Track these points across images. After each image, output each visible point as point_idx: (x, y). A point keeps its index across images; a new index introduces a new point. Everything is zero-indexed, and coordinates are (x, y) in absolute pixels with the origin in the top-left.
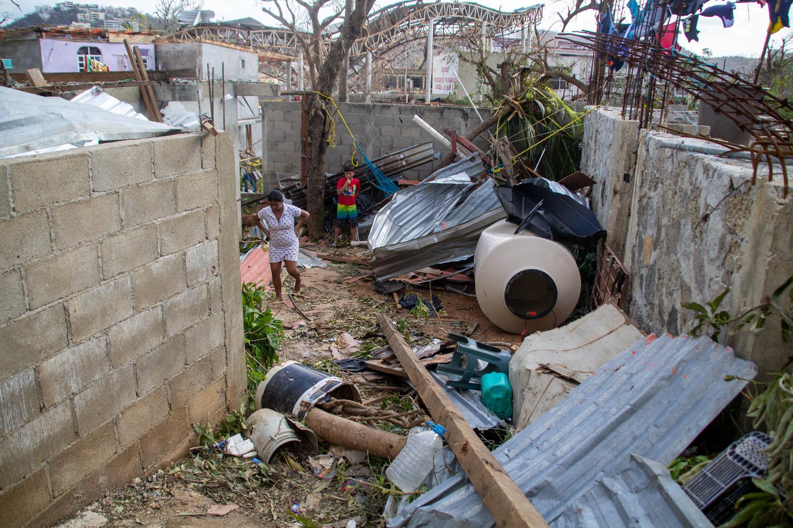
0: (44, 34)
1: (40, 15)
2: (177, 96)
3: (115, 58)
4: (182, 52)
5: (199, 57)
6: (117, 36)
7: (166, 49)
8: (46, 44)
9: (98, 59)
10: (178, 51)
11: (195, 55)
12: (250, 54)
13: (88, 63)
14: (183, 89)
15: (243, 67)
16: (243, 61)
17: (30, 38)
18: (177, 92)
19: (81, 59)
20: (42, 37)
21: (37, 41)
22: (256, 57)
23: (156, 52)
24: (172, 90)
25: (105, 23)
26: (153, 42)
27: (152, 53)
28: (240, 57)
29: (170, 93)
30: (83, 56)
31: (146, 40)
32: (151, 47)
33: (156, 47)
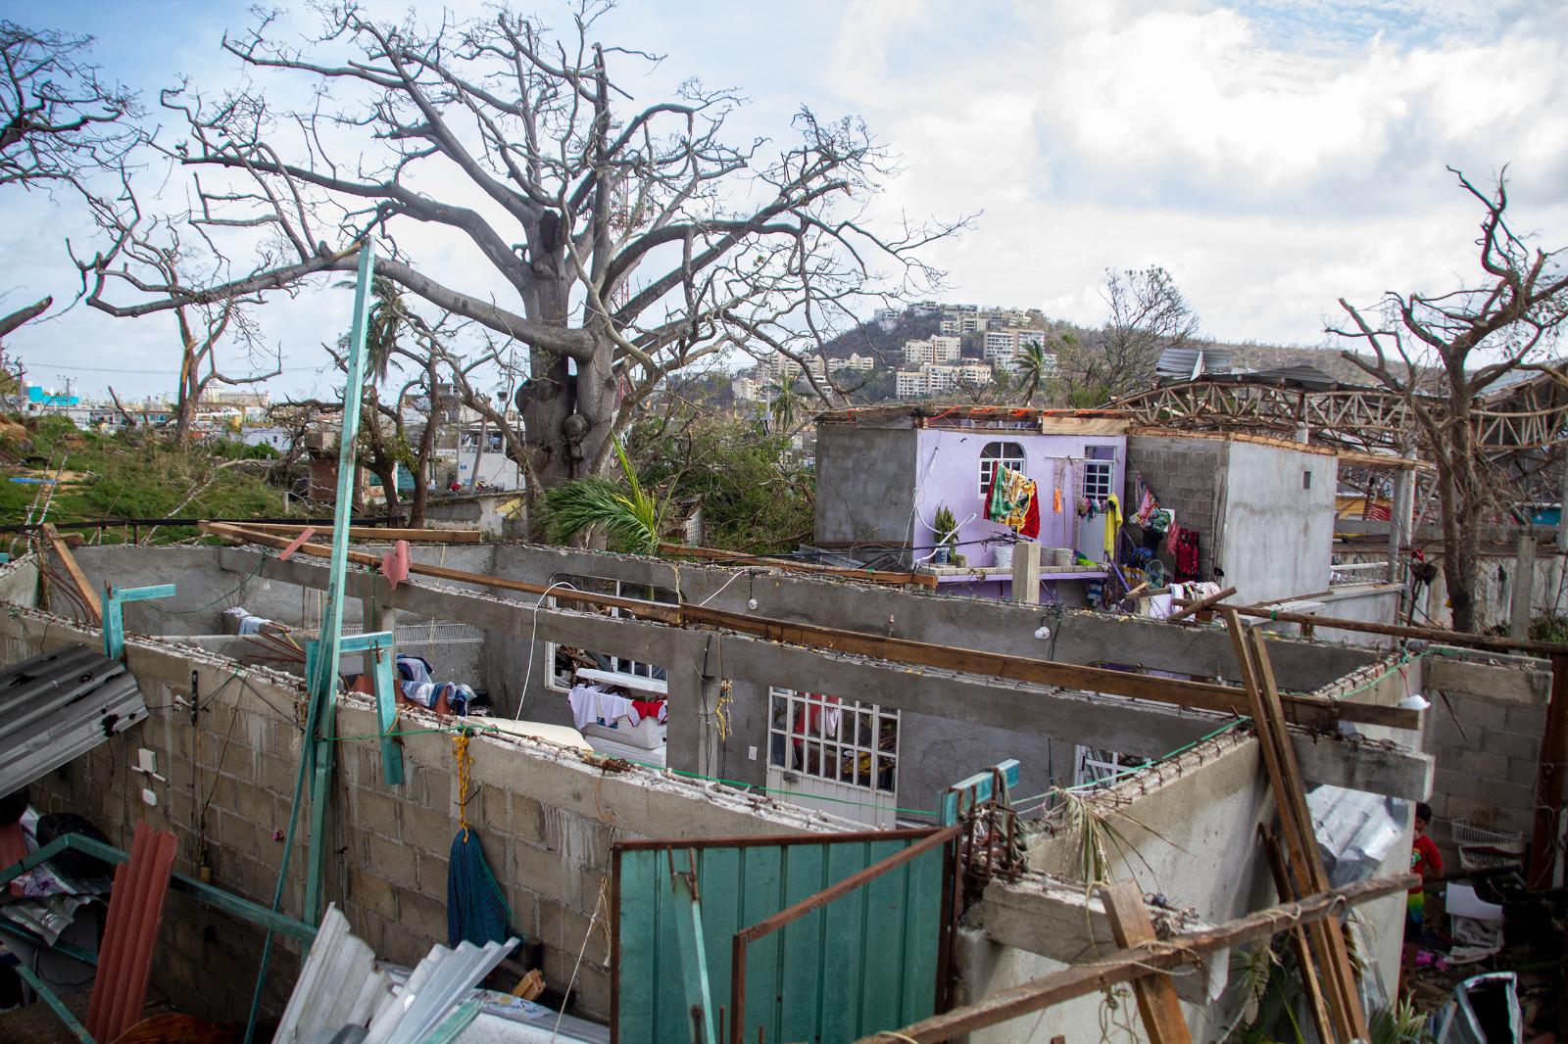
0: (925, 419)
1: (881, 324)
2: (1359, 777)
3: (1050, 465)
4: (1184, 455)
5: (1222, 470)
6: (1057, 422)
7: (1151, 447)
8: (927, 437)
9: (1017, 467)
10: (1176, 454)
11: (1213, 465)
12: (1323, 459)
13: (999, 475)
14: (1381, 764)
15: (1307, 485)
16: (1307, 475)
17: (901, 426)
18: (1359, 766)
19: (985, 466)
20: (921, 426)
21: (911, 433)
22: (1334, 463)
23: (1128, 451)
24: (1346, 759)
25: (986, 338)
26: (1126, 431)
27: (1120, 454)
28: (1304, 465)
29: (1342, 766)
30: (991, 460)
31: (1112, 429)
32: (1120, 442)
33: (1129, 443)
